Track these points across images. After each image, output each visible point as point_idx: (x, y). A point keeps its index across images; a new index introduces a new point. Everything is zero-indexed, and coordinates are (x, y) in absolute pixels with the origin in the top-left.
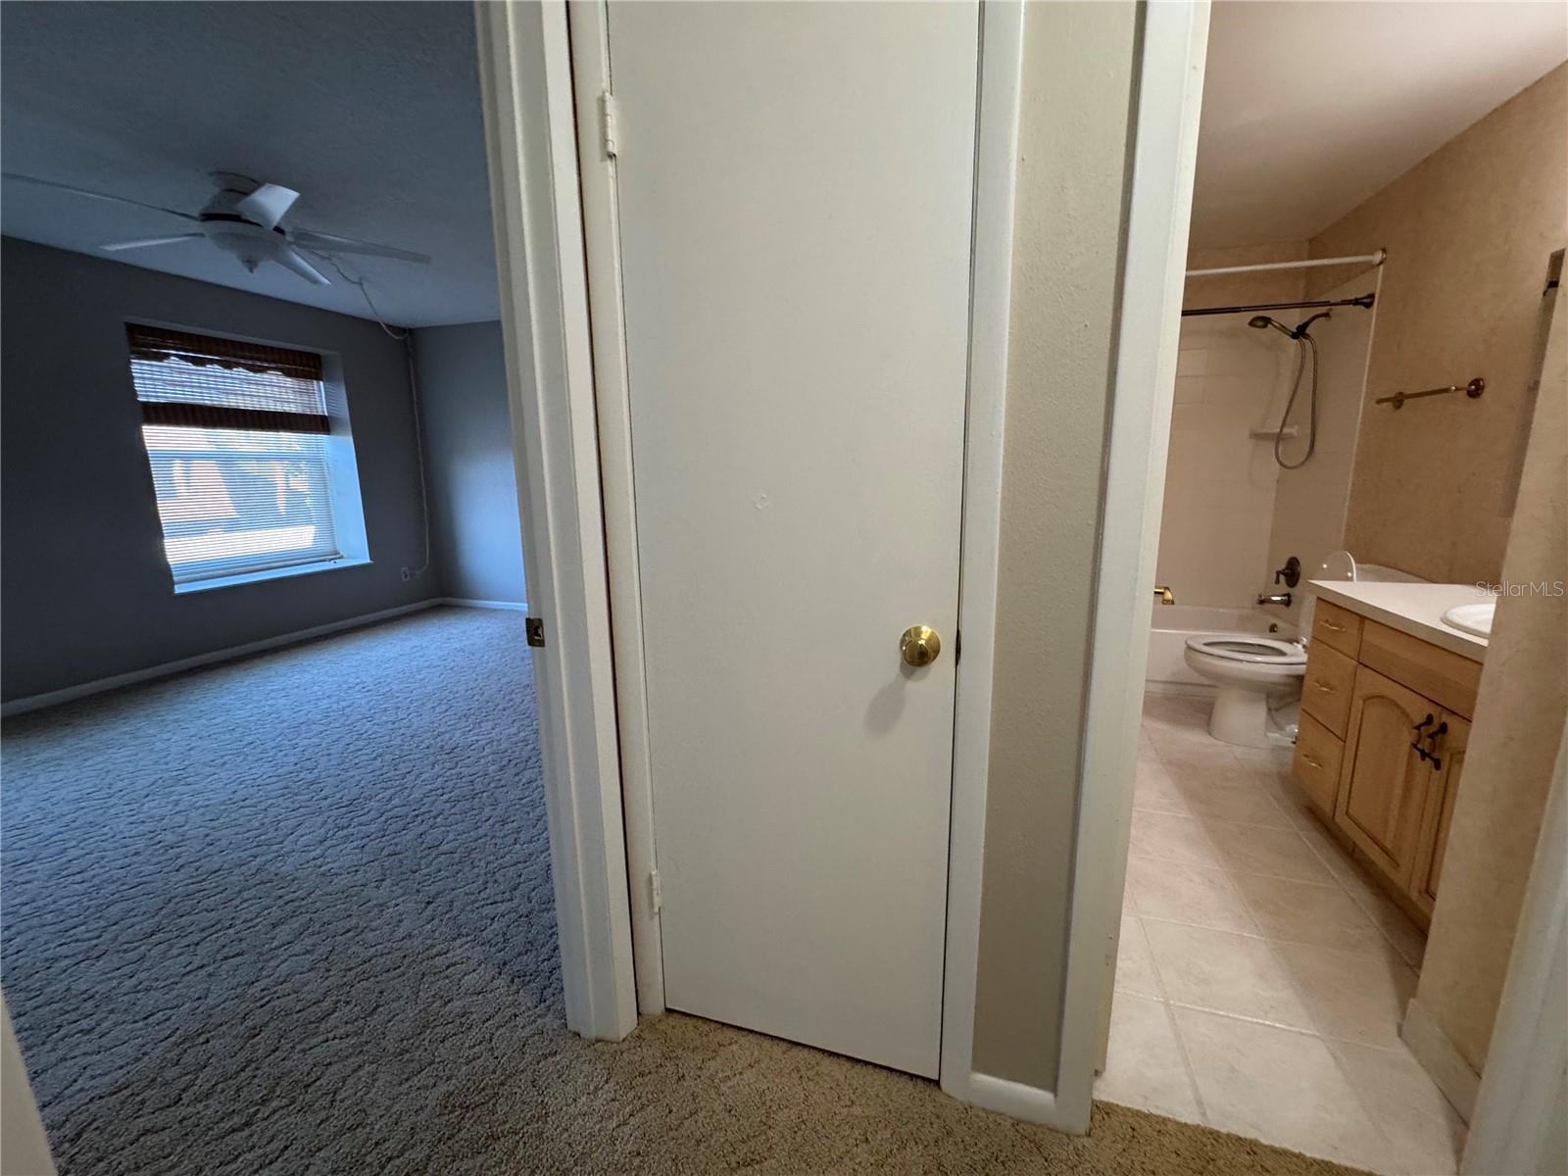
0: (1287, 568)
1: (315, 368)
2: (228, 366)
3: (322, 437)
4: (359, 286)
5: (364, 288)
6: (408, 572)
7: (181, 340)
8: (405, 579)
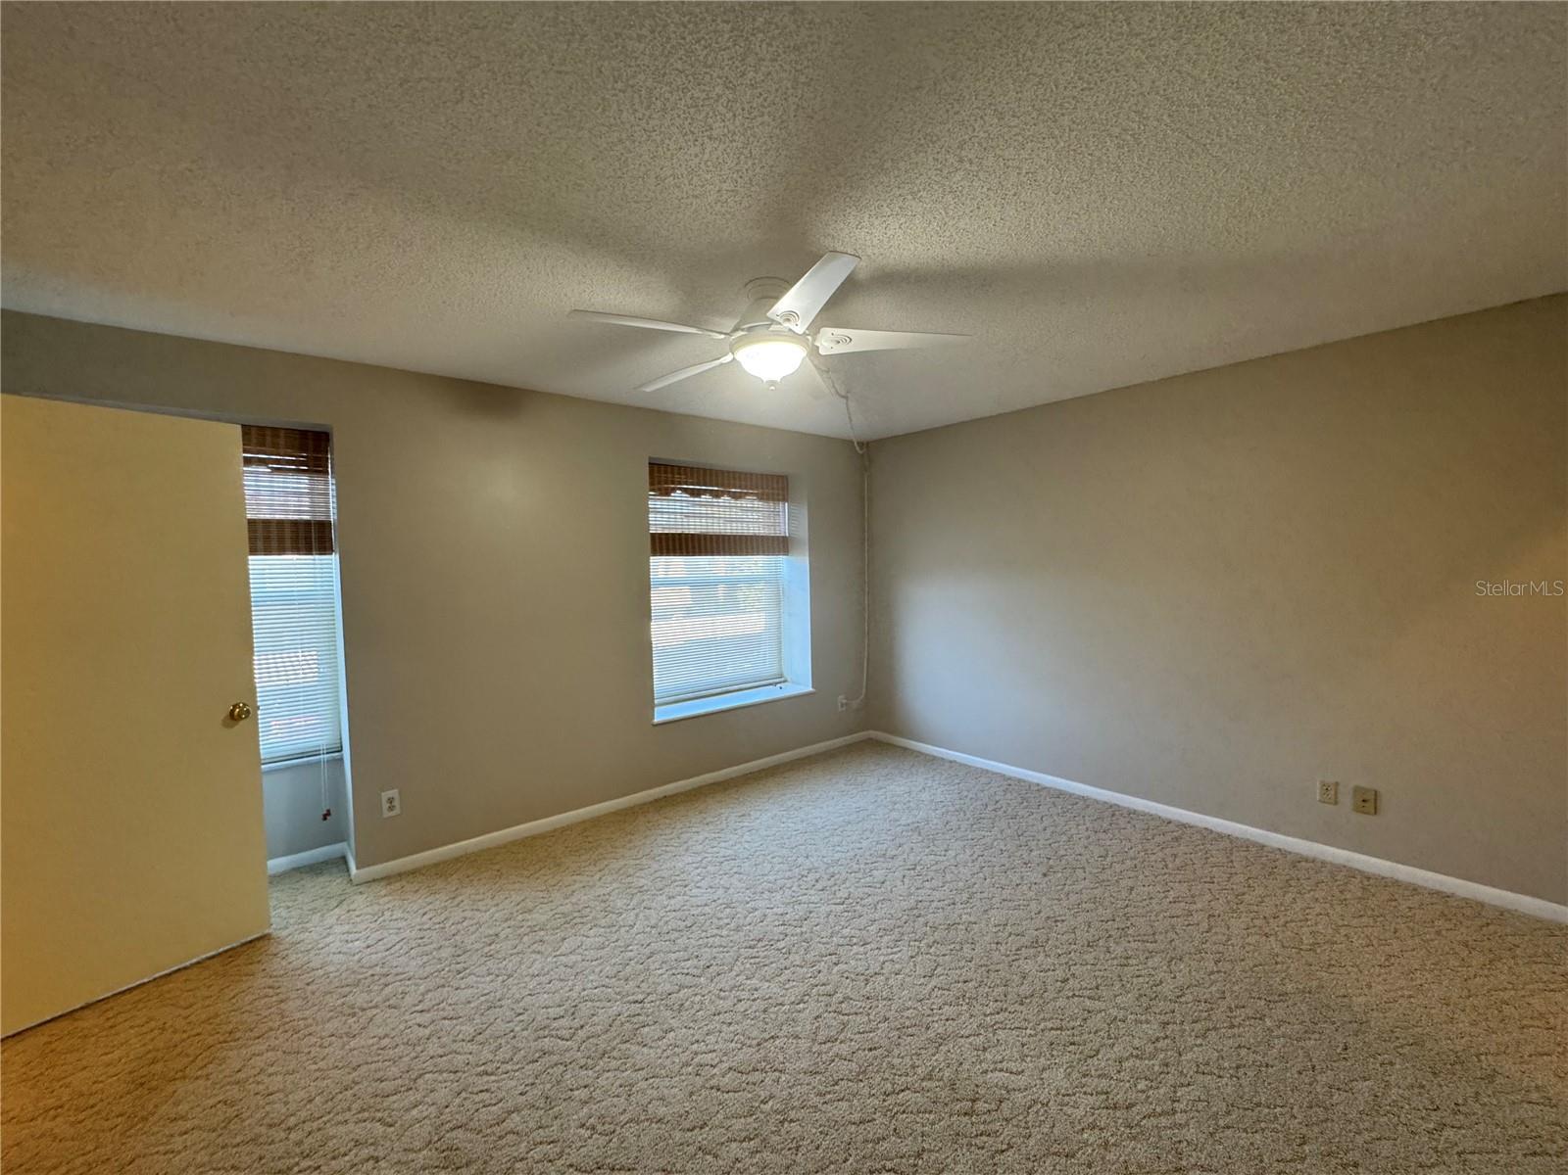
1: (783, 490)
2: (716, 495)
3: (781, 558)
4: (845, 401)
5: (850, 403)
6: (844, 701)
7: (686, 474)
8: (840, 709)
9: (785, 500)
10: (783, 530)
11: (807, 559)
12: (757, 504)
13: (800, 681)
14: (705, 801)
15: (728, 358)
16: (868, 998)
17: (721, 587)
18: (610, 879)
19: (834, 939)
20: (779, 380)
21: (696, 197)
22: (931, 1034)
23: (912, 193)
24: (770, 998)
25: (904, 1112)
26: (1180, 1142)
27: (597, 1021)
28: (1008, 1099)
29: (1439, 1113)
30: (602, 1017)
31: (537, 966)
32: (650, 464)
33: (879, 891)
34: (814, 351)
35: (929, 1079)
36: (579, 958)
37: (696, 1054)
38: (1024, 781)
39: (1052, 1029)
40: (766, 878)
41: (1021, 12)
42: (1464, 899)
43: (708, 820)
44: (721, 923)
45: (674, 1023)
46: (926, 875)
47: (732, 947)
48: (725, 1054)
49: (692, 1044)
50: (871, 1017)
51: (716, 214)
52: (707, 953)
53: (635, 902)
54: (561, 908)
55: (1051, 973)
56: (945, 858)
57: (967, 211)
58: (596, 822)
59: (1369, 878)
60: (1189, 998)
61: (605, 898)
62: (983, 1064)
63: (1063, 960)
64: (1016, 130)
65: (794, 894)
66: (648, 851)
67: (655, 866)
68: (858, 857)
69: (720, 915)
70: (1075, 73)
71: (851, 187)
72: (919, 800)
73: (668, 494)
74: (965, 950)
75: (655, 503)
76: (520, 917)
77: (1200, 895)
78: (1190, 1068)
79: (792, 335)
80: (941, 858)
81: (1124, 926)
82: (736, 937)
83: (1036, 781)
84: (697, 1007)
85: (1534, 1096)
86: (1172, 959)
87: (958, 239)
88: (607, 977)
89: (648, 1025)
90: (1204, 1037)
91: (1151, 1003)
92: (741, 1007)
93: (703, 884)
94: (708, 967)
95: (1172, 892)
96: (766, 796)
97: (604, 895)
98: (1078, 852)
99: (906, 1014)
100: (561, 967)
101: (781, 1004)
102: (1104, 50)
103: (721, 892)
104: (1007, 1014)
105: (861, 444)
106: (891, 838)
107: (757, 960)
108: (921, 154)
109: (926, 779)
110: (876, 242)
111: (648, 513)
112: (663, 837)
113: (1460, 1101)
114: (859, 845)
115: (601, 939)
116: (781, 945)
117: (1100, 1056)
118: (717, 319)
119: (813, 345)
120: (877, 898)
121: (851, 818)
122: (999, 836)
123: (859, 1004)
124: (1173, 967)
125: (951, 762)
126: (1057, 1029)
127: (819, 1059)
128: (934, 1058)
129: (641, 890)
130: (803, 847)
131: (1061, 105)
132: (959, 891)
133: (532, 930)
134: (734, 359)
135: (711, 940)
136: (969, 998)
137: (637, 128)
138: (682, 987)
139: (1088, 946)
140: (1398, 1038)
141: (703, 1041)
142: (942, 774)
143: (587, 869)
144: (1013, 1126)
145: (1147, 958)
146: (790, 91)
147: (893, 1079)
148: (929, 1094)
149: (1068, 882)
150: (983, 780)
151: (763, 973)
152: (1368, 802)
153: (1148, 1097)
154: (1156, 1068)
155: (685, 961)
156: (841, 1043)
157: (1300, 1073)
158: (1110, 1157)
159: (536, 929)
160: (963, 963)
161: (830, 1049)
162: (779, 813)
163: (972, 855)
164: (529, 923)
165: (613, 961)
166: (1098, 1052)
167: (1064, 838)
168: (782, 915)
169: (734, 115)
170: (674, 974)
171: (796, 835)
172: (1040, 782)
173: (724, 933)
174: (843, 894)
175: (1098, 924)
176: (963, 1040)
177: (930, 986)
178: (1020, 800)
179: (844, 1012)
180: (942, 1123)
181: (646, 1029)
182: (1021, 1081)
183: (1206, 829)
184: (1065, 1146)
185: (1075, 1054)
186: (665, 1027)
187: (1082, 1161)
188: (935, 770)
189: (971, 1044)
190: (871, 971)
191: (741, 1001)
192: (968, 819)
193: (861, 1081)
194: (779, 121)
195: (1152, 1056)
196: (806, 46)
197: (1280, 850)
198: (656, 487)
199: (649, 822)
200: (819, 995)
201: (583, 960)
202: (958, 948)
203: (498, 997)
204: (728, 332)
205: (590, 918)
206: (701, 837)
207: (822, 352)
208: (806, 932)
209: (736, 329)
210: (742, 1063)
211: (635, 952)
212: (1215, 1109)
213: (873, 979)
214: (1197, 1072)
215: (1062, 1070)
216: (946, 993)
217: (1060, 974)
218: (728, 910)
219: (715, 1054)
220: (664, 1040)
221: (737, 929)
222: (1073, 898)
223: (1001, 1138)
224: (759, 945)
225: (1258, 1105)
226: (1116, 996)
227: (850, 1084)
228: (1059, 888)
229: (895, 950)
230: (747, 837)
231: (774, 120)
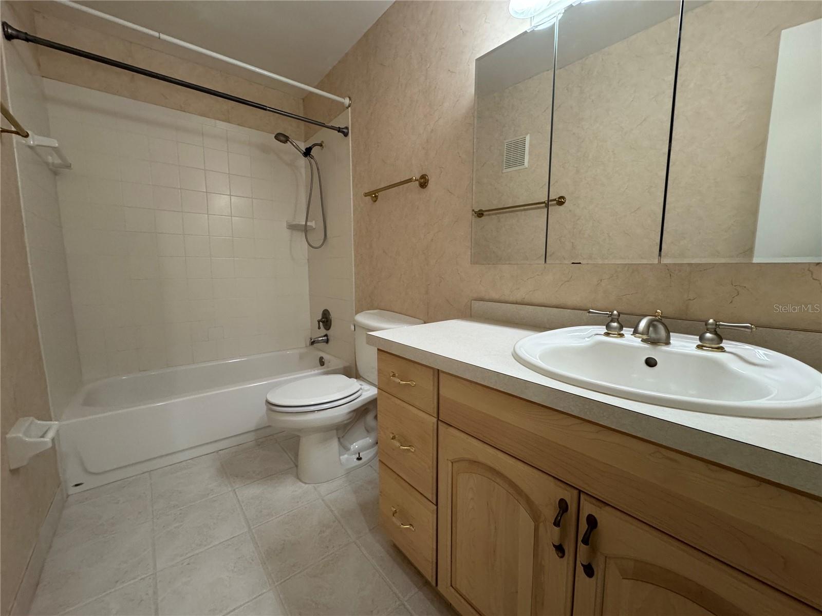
0: (323, 318)
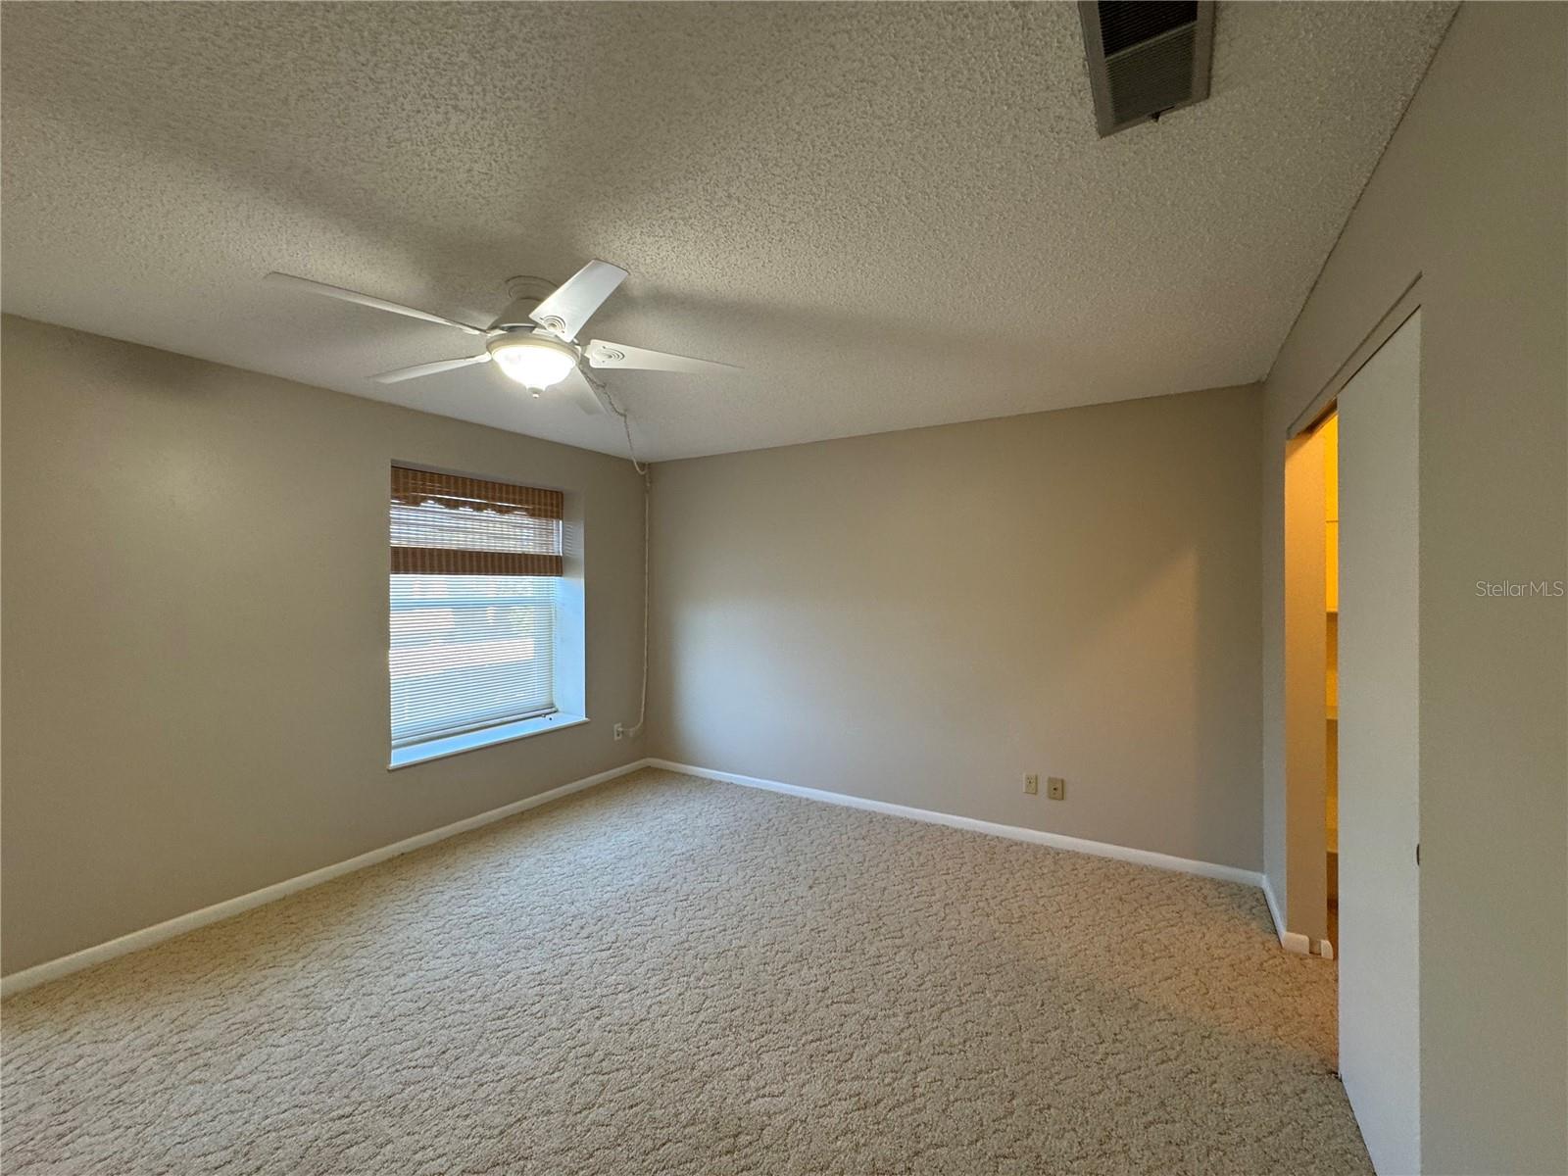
1: (557, 506)
2: (479, 508)
3: (554, 579)
4: (623, 418)
5: (628, 420)
6: (621, 729)
7: (440, 483)
8: (616, 738)
9: (559, 517)
10: (557, 549)
11: (583, 580)
12: (528, 521)
13: (572, 710)
14: (454, 854)
15: (485, 358)
16: (632, 1049)
17: (491, 610)
18: (317, 966)
19: (598, 990)
20: (544, 389)
21: (441, 171)
22: (696, 1074)
23: (683, 219)
24: (519, 1074)
25: (664, 1168)
26: (919, 1125)
27: (282, 1156)
28: (770, 1125)
29: (1104, 1045)
30: (292, 1148)
31: (197, 1100)
32: (392, 467)
33: (649, 928)
34: (584, 363)
35: (692, 1124)
36: (263, 1077)
37: (420, 1164)
38: (795, 797)
39: (812, 1041)
40: (522, 934)
41: (779, 67)
42: (1119, 861)
43: (456, 875)
44: (464, 995)
45: (394, 1133)
46: (699, 904)
47: (475, 1023)
48: (459, 1155)
49: (415, 1153)
50: (635, 1070)
51: (467, 196)
52: (442, 1037)
53: (350, 989)
54: (241, 1015)
55: (813, 984)
56: (718, 884)
57: (738, 248)
58: (301, 897)
59: (1058, 854)
60: (928, 984)
61: (307, 992)
62: (746, 1094)
63: (824, 970)
64: (778, 179)
65: (554, 947)
66: (373, 923)
67: (383, 940)
68: (628, 895)
69: (463, 987)
70: (829, 139)
71: (621, 199)
72: (695, 827)
73: (417, 504)
74: (734, 977)
75: (399, 513)
76: (175, 1039)
77: (939, 887)
78: (928, 1052)
79: (559, 343)
80: (715, 885)
81: (877, 926)
82: (483, 1009)
83: (805, 796)
84: (424, 1105)
85: (1162, 1014)
86: (915, 950)
87: (729, 274)
88: (304, 1094)
89: (356, 1143)
90: (939, 1018)
91: (898, 996)
92: (481, 1094)
93: (446, 952)
94: (444, 1052)
95: (916, 888)
96: (530, 840)
97: (307, 988)
98: (840, 861)
99: (672, 1058)
100: (235, 1095)
101: (531, 1078)
102: (852, 124)
103: (467, 957)
104: (771, 1035)
105: (642, 465)
106: (664, 870)
107: (505, 1032)
108: (690, 181)
109: (704, 803)
110: (648, 261)
111: (389, 523)
112: (396, 903)
113: (1117, 1032)
114: (631, 883)
115: (298, 1046)
116: (535, 1009)
117: (853, 1059)
118: (475, 314)
119: (582, 355)
120: (645, 937)
121: (624, 853)
122: (771, 854)
123: (621, 1058)
124: (916, 958)
125: (728, 784)
126: (818, 1040)
127: (573, 1132)
128: (698, 1100)
129: (361, 973)
130: (569, 892)
131: (817, 164)
132: (730, 916)
133: (193, 1053)
134: (492, 360)
135: (449, 1020)
136: (736, 1027)
137: (361, 75)
138: (407, 1084)
139: (847, 951)
140: (1077, 987)
141: (431, 1146)
142: (719, 798)
143: (285, 958)
144: (773, 1152)
145: (895, 954)
146: (549, 81)
147: (655, 1134)
148: (691, 1141)
149: (831, 892)
150: (759, 800)
151: (512, 1046)
152: (1058, 790)
153: (893, 1089)
154: (901, 1058)
155: (412, 1051)
156: (598, 1107)
157: (1010, 1035)
158: (860, 1158)
159: (198, 1050)
160: (731, 991)
161: (587, 1117)
162: (543, 857)
163: (744, 877)
164: (190, 1045)
165: (314, 1071)
166: (852, 1055)
167: (829, 848)
168: (539, 973)
169: (484, 90)
170: (397, 1071)
171: (561, 880)
172: (809, 796)
173: (467, 1006)
174: (611, 938)
175: (855, 928)
176: (727, 1073)
177: (698, 1021)
178: (790, 816)
179: (605, 1071)
180: (702, 1170)
181: (353, 1149)
182: (782, 1102)
183: (943, 826)
184: (821, 1159)
185: (832, 1061)
186: (380, 1140)
187: (835, 1170)
188: (711, 794)
189: (735, 1075)
190: (637, 1019)
191: (482, 1085)
192: (742, 841)
193: (619, 1145)
194: (537, 110)
195: (899, 1047)
196: (564, 37)
197: (998, 837)
198: (401, 494)
199: (378, 887)
200: (577, 1058)
201: (269, 1078)
202: (727, 976)
203: (126, 1159)
204: (485, 328)
205: (285, 1021)
206: (447, 897)
207: (593, 364)
208: (565, 989)
209: (493, 327)
210: (477, 1161)
211: (347, 1053)
212: (947, 1086)
213: (638, 1026)
214: (933, 1054)
215: (820, 1082)
216: (713, 1026)
217: (821, 984)
218: (474, 979)
219: (445, 1158)
220: (379, 1157)
221: (484, 999)
222: (835, 906)
223: (761, 1169)
224: (510, 1014)
225: (980, 1072)
226: (868, 996)
227: (607, 1152)
228: (824, 898)
229: (664, 989)
230: (503, 890)
231: (531, 107)
